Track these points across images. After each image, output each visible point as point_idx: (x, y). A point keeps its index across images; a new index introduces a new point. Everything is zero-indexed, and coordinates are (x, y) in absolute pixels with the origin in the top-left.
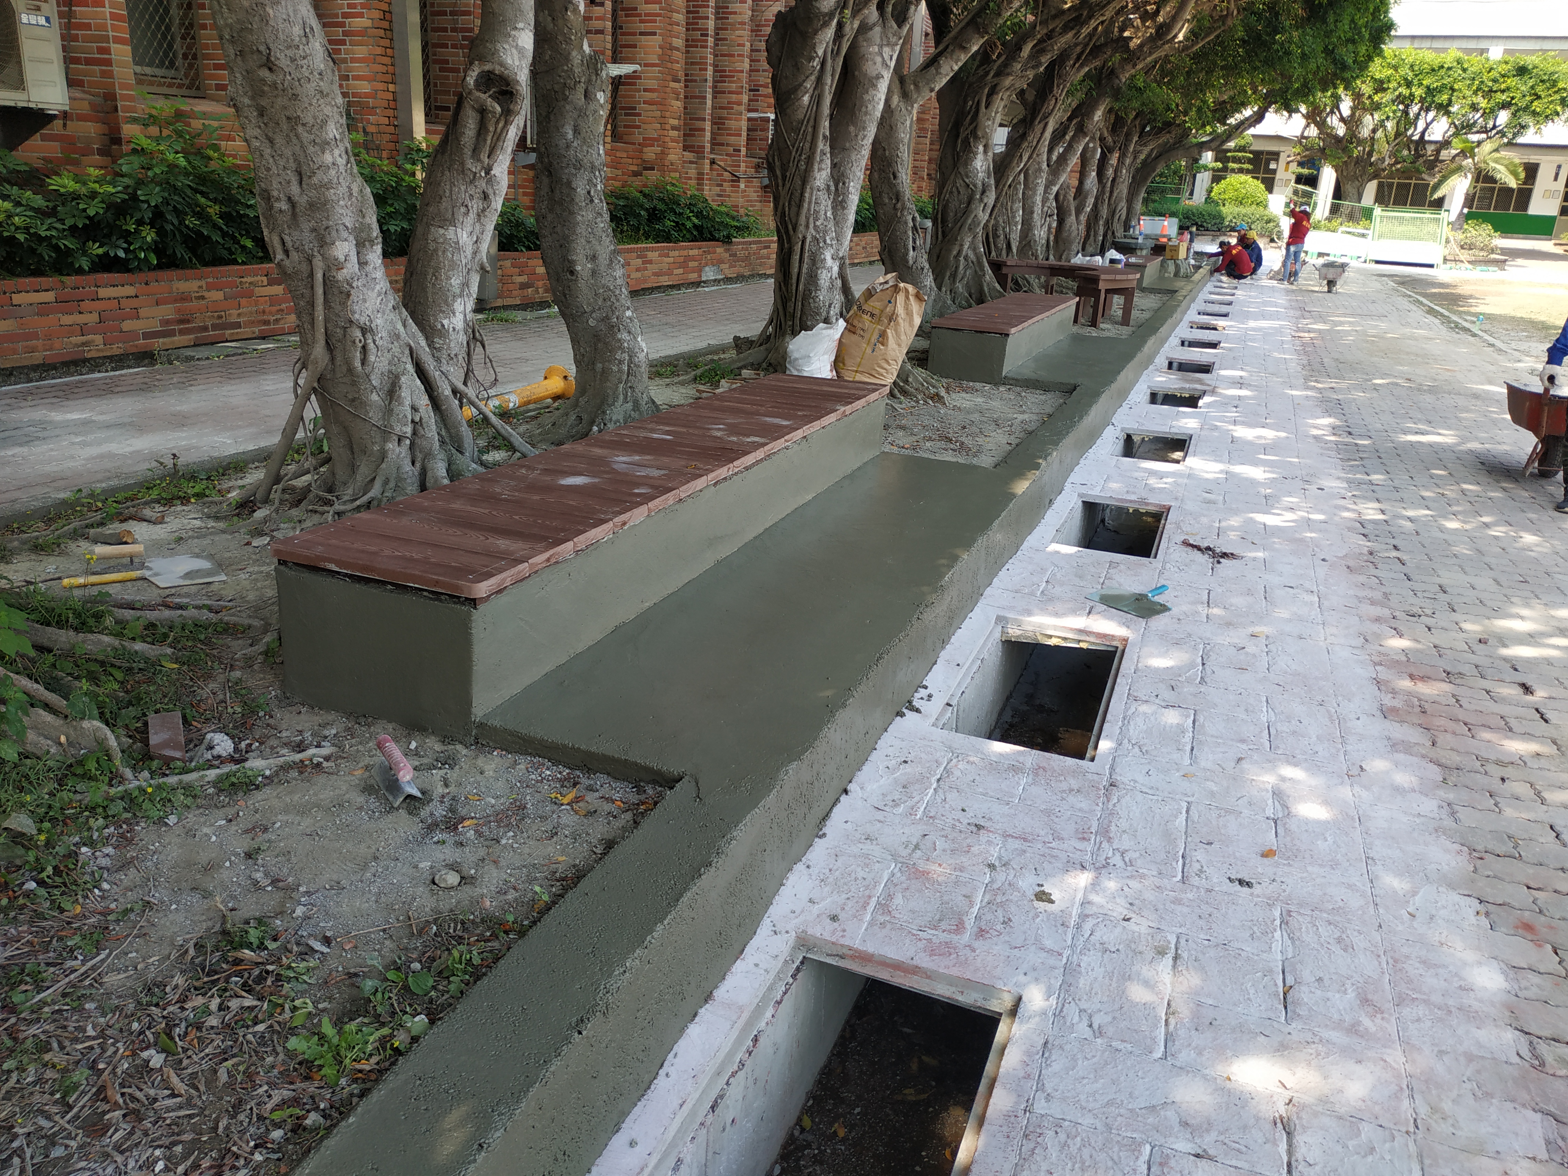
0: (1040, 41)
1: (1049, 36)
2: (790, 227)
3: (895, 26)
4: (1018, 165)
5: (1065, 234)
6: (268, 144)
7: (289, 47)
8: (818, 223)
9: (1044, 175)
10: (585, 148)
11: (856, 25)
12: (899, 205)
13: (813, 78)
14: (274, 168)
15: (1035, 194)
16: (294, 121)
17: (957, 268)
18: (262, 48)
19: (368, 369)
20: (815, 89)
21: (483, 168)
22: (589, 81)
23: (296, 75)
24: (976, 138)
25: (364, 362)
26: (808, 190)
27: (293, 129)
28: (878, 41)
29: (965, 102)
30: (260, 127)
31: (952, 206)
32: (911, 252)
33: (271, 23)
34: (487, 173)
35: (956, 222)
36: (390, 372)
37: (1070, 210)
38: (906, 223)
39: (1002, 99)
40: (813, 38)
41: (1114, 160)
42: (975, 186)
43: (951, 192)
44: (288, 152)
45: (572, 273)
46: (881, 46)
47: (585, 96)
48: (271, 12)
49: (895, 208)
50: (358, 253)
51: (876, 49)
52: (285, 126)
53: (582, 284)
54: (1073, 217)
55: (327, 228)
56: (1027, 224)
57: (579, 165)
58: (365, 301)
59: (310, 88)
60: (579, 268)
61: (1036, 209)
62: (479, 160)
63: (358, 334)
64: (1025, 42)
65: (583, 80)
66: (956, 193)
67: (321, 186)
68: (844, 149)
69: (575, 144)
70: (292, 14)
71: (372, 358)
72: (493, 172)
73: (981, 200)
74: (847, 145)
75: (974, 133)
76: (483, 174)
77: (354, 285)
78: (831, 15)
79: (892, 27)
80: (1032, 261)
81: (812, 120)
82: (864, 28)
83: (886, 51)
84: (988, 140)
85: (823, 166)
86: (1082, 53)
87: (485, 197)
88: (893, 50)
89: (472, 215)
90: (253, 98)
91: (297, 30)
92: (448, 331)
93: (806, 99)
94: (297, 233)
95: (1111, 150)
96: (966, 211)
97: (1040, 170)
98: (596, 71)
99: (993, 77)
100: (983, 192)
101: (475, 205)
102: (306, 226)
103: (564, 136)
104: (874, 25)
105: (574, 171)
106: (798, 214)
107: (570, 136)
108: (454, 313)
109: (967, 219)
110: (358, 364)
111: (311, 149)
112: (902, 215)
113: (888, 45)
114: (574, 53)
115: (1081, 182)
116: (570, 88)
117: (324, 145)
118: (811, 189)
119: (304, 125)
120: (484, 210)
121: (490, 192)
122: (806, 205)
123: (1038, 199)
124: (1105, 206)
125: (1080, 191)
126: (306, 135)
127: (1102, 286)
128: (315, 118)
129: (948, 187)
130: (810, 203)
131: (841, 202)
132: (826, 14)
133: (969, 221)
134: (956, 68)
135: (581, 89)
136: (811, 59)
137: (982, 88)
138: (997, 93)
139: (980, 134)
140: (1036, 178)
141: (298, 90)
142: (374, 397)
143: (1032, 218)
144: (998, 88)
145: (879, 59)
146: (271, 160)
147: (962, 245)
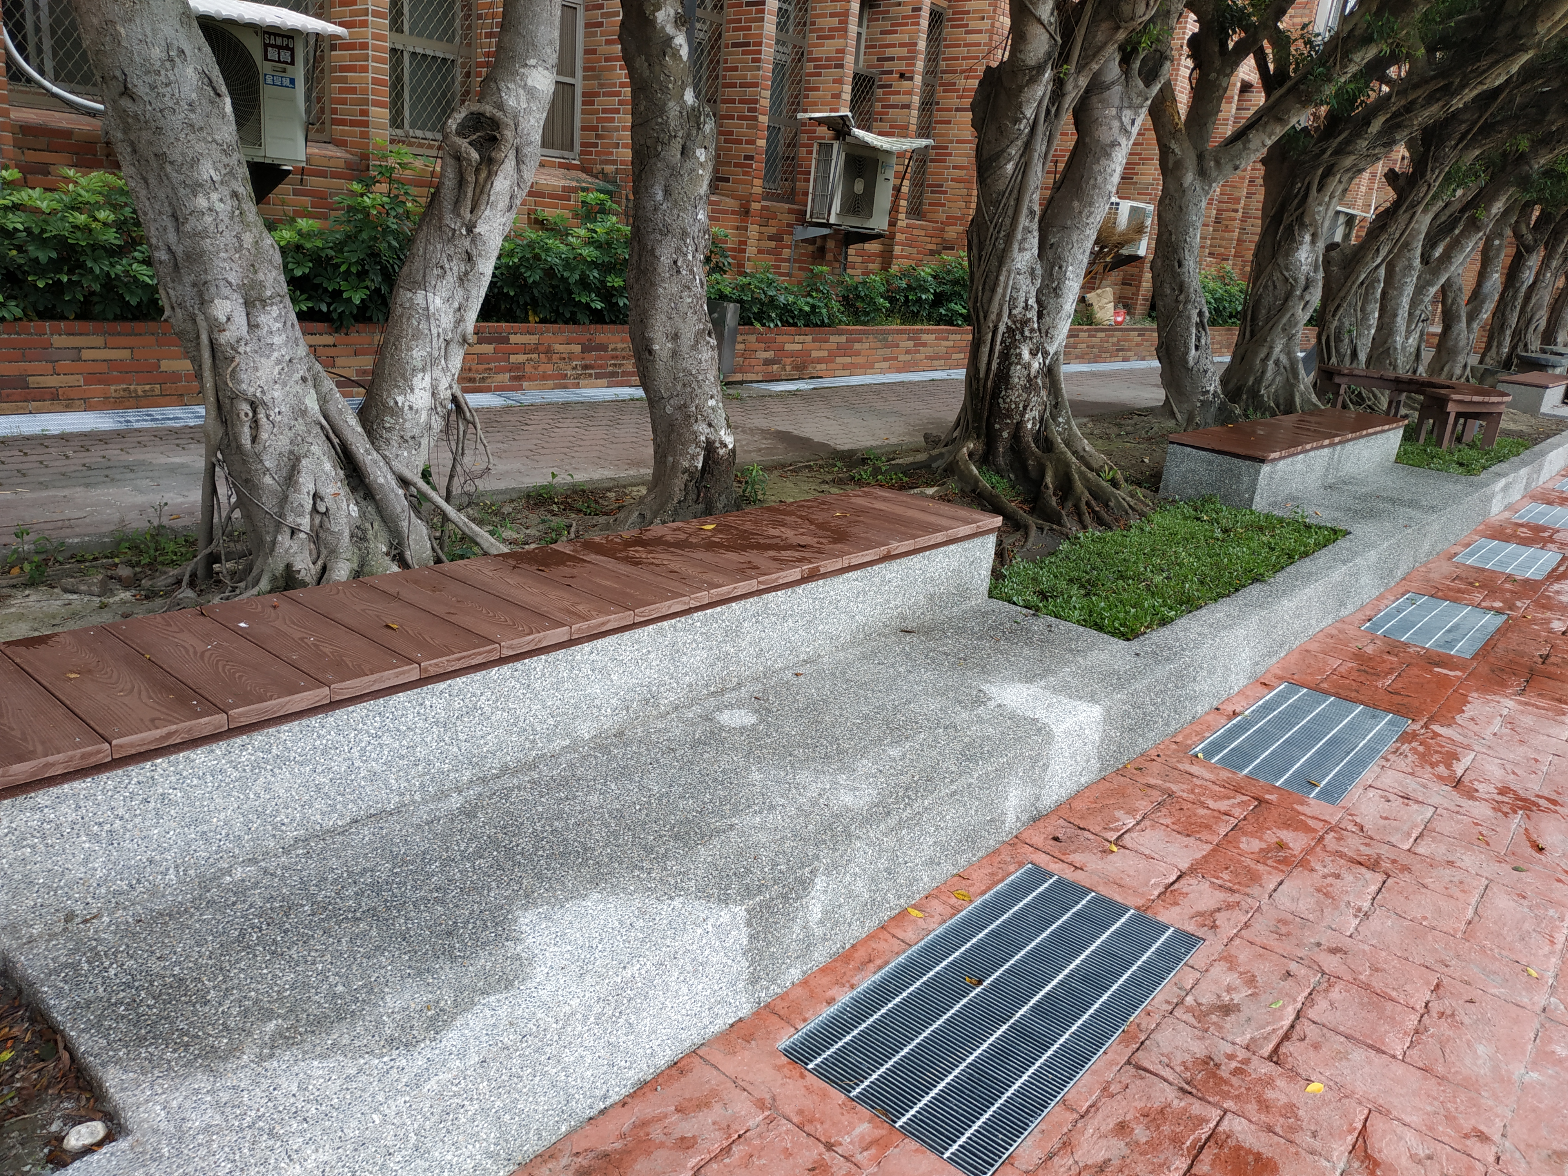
0: (1395, 115)
1: (1409, 108)
2: (981, 314)
3: (1141, 85)
4: (1373, 260)
5: (1451, 343)
6: (143, 185)
7: (148, 72)
8: (1015, 312)
9: (1415, 274)
10: (675, 211)
11: (1083, 82)
12: (1182, 298)
13: (1019, 143)
14: (150, 212)
15: (1401, 294)
16: (161, 157)
17: (1263, 372)
18: (118, 73)
19: (258, 448)
20: (1021, 156)
21: (463, 224)
22: (688, 135)
23: (158, 105)
24: (1303, 226)
25: (254, 439)
26: (1004, 273)
27: (162, 168)
28: (1117, 102)
29: (1293, 184)
30: (134, 165)
31: (1265, 302)
32: (1193, 352)
33: (124, 43)
34: (470, 231)
35: (1268, 320)
36: (291, 452)
37: (1459, 316)
38: (1189, 318)
39: (1340, 182)
40: (1018, 96)
41: (1534, 261)
42: (1295, 280)
43: (1266, 287)
44: (162, 195)
45: (650, 352)
46: (1120, 109)
47: (682, 153)
48: (122, 31)
49: (1177, 301)
50: (248, 314)
51: (1114, 112)
52: (154, 164)
53: (660, 366)
54: (1463, 324)
55: (206, 283)
56: (1386, 328)
57: (666, 231)
58: (256, 369)
59: (176, 121)
60: (656, 347)
61: (1400, 312)
62: (459, 215)
63: (246, 407)
64: (1375, 116)
65: (680, 134)
66: (1271, 288)
67: (195, 235)
68: (1065, 228)
69: (664, 206)
70: (149, 34)
71: (264, 436)
72: (476, 230)
73: (1302, 297)
74: (1069, 222)
75: (1300, 220)
76: (464, 232)
77: (241, 350)
78: (1040, 69)
79: (1136, 86)
80: (1390, 374)
81: (1016, 191)
82: (1096, 87)
83: (1127, 115)
84: (1316, 228)
85: (1027, 246)
86: (1468, 132)
87: (469, 258)
88: (1137, 114)
89: (451, 279)
90: (125, 132)
91: (157, 53)
92: (402, 409)
93: (1010, 167)
94: (181, 287)
95: (1530, 250)
96: (1282, 308)
97: (1410, 267)
98: (698, 125)
99: (1331, 155)
100: (1306, 288)
101: (456, 267)
102: (188, 279)
103: (652, 197)
104: (1113, 83)
105: (659, 237)
106: (990, 300)
107: (660, 196)
108: (412, 390)
109: (1281, 317)
110: (246, 440)
111: (182, 192)
112: (1185, 308)
113: (1129, 107)
114: (671, 104)
115: (1479, 284)
116: (663, 143)
117: (196, 187)
118: (1009, 272)
119: (171, 163)
120: (466, 273)
121: (474, 253)
122: (1000, 290)
123: (1405, 302)
124: (1516, 315)
125: (1477, 296)
126: (175, 175)
127: (1452, 408)
128: (183, 154)
129: (1263, 280)
130: (1005, 287)
131: (1055, 289)
132: (1033, 68)
133: (1284, 320)
134: (1269, 143)
135: (676, 146)
136: (1017, 121)
137: (1315, 168)
138: (1334, 175)
139: (1307, 220)
140: (1404, 276)
141: (162, 123)
142: (268, 480)
143: (1394, 322)
144: (1336, 169)
145: (1116, 124)
146: (147, 203)
147: (1271, 348)
